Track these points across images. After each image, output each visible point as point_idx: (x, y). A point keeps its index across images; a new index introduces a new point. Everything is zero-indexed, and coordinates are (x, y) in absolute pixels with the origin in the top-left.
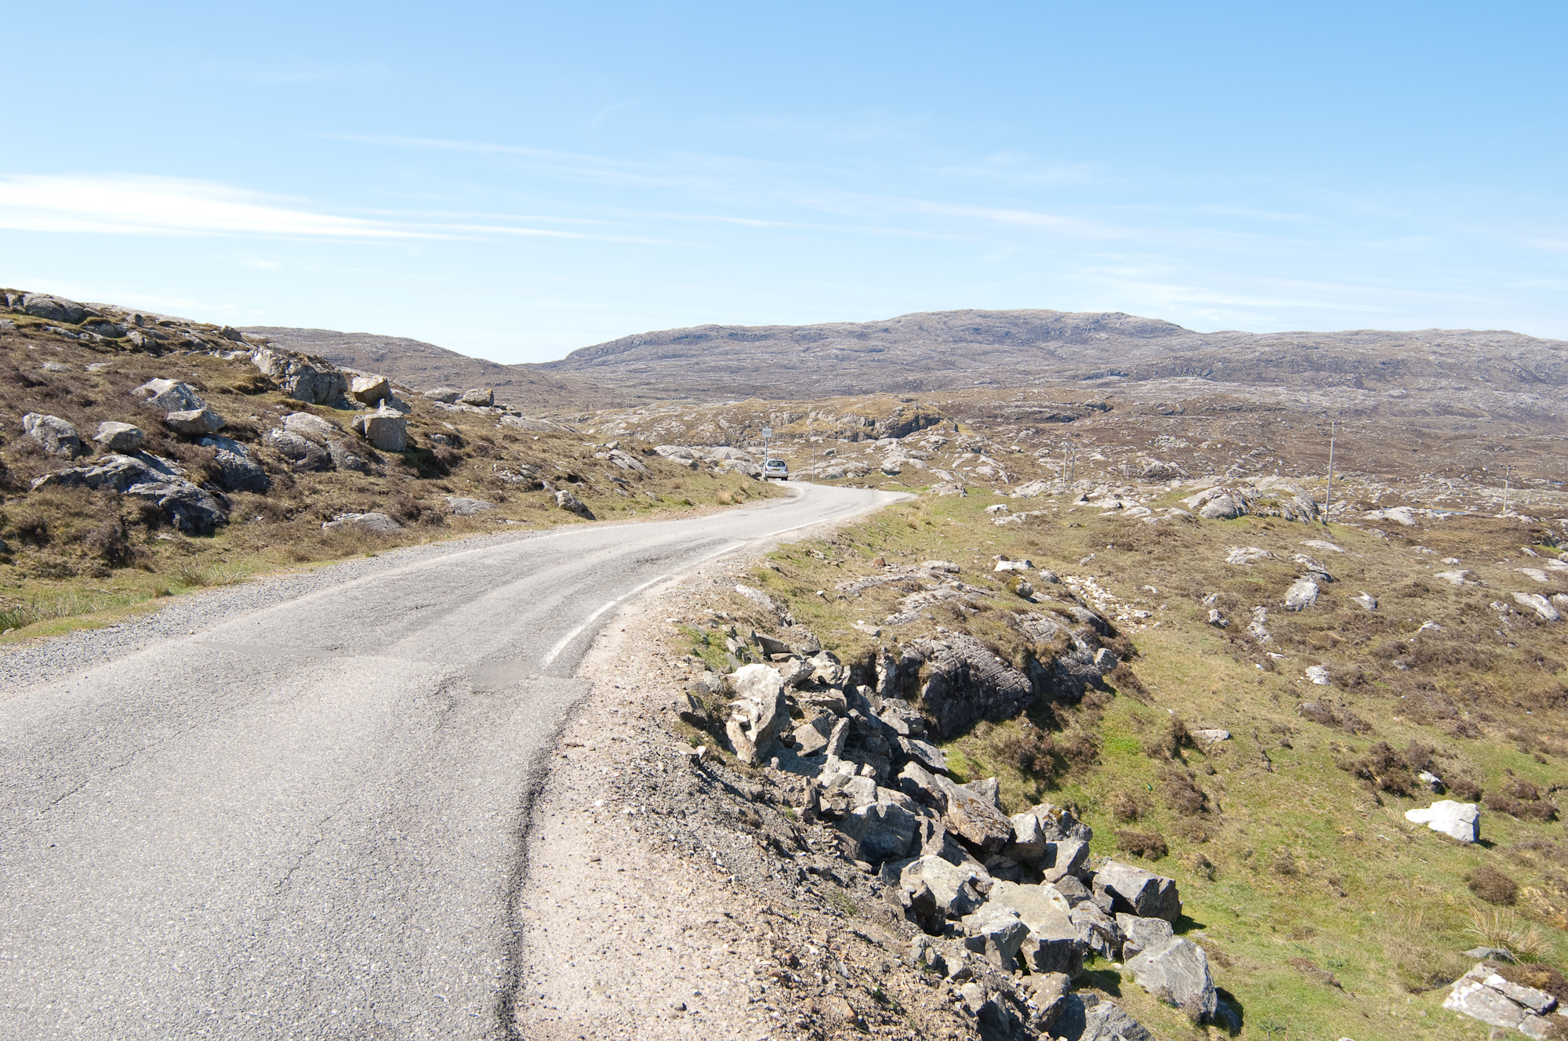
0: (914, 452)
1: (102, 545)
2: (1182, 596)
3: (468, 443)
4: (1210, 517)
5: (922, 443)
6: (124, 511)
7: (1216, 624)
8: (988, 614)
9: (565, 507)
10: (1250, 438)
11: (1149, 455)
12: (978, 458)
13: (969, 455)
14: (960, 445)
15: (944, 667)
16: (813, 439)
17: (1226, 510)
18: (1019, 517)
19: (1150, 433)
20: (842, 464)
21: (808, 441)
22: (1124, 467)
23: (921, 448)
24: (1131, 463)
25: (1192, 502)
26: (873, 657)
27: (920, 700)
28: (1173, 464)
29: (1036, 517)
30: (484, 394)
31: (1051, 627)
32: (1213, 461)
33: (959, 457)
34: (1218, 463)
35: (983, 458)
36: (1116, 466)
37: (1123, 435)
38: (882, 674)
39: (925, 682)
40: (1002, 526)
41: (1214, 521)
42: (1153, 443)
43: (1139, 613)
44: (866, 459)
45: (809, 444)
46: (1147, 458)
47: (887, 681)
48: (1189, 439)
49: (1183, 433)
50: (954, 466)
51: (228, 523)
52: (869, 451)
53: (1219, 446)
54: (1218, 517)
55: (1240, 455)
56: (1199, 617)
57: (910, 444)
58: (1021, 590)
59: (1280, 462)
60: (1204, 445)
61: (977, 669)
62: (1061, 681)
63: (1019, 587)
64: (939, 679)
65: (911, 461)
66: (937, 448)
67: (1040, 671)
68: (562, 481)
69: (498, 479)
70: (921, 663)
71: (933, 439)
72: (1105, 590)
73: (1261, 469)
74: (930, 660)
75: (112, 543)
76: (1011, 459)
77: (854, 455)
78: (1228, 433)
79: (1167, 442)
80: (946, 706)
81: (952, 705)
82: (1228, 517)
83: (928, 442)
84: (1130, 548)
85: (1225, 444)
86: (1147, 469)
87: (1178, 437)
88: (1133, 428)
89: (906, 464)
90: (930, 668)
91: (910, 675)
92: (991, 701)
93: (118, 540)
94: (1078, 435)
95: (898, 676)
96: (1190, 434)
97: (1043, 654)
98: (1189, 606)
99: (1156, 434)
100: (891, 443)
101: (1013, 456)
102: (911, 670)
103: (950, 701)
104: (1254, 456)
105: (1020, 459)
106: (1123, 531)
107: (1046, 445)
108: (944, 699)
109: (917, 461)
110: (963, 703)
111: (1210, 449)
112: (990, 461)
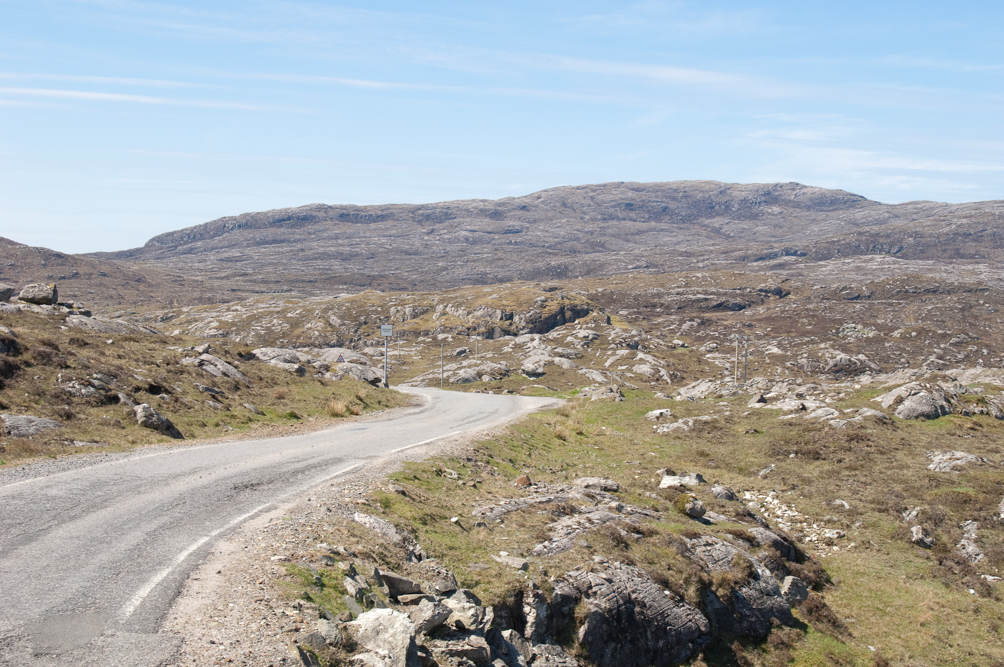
0: (559, 350)
2: (880, 511)
3: (27, 349)
4: (908, 417)
5: (569, 339)
7: (920, 543)
8: (654, 539)
9: (145, 424)
10: (949, 324)
11: (833, 346)
12: (635, 355)
13: (624, 352)
14: (614, 340)
15: (604, 604)
16: (440, 337)
17: (926, 409)
18: (686, 423)
19: (834, 321)
20: (476, 365)
21: (435, 339)
22: (804, 360)
23: (568, 345)
24: (814, 358)
25: (887, 400)
26: (520, 595)
27: (577, 645)
28: (861, 357)
29: (706, 423)
30: (46, 289)
31: (729, 553)
32: (908, 352)
33: (614, 354)
34: (914, 354)
35: (641, 355)
36: (796, 360)
37: (803, 324)
38: (531, 615)
39: (582, 623)
40: (666, 435)
41: (913, 422)
42: (838, 332)
43: (830, 533)
44: (504, 359)
45: (436, 343)
46: (831, 350)
47: (537, 623)
48: (879, 327)
49: (872, 321)
50: (607, 364)
52: (507, 349)
53: (914, 334)
54: (917, 417)
55: (938, 344)
56: (901, 535)
57: (555, 340)
58: (692, 509)
59: (985, 351)
60: (896, 334)
61: (643, 605)
62: (743, 617)
63: (688, 506)
64: (598, 619)
65: (557, 360)
66: (587, 344)
67: (717, 606)
68: (142, 393)
69: (63, 392)
70: (577, 600)
71: (582, 333)
72: (789, 507)
73: (962, 361)
74: (588, 596)
76: (673, 356)
77: (489, 355)
78: (923, 319)
79: (853, 332)
80: (608, 651)
81: (615, 649)
82: (928, 416)
83: (576, 337)
84: (816, 456)
85: (921, 332)
86: (831, 363)
87: (866, 325)
88: (813, 316)
89: (551, 363)
90: (588, 606)
91: (564, 616)
92: (661, 643)
94: (750, 326)
95: (550, 617)
96: (879, 321)
97: (720, 585)
98: (888, 523)
99: (841, 322)
100: (533, 340)
101: (675, 352)
102: (566, 609)
103: (613, 645)
104: (954, 345)
105: (684, 354)
106: (808, 436)
107: (714, 338)
108: (606, 643)
109: (563, 359)
110: (628, 647)
111: (903, 337)
112: (649, 358)
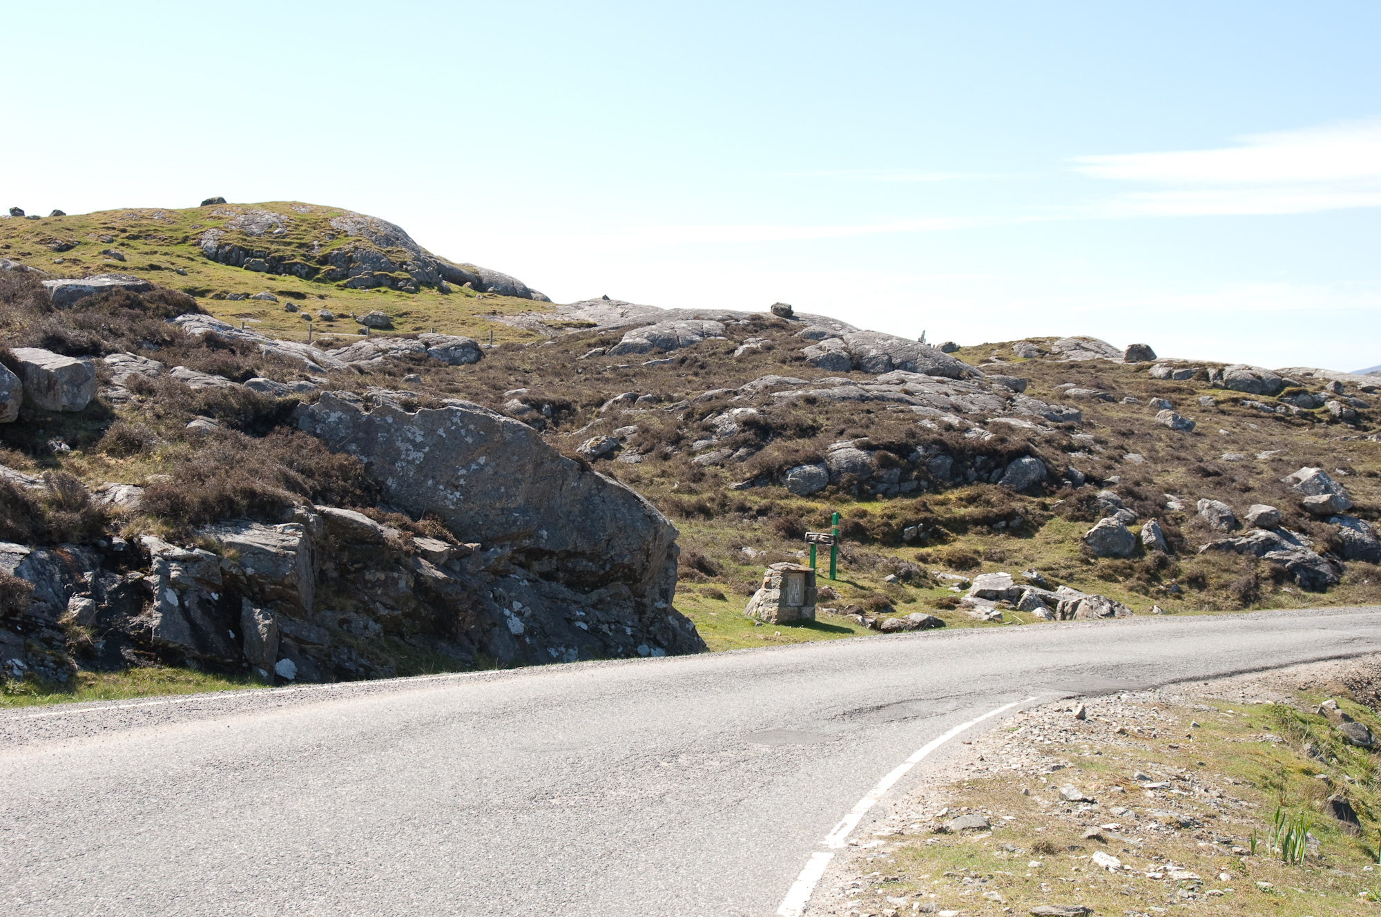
1: (1240, 591)
6: (1259, 570)
51: (1338, 583)
75: (1246, 591)
93: (1250, 589)
